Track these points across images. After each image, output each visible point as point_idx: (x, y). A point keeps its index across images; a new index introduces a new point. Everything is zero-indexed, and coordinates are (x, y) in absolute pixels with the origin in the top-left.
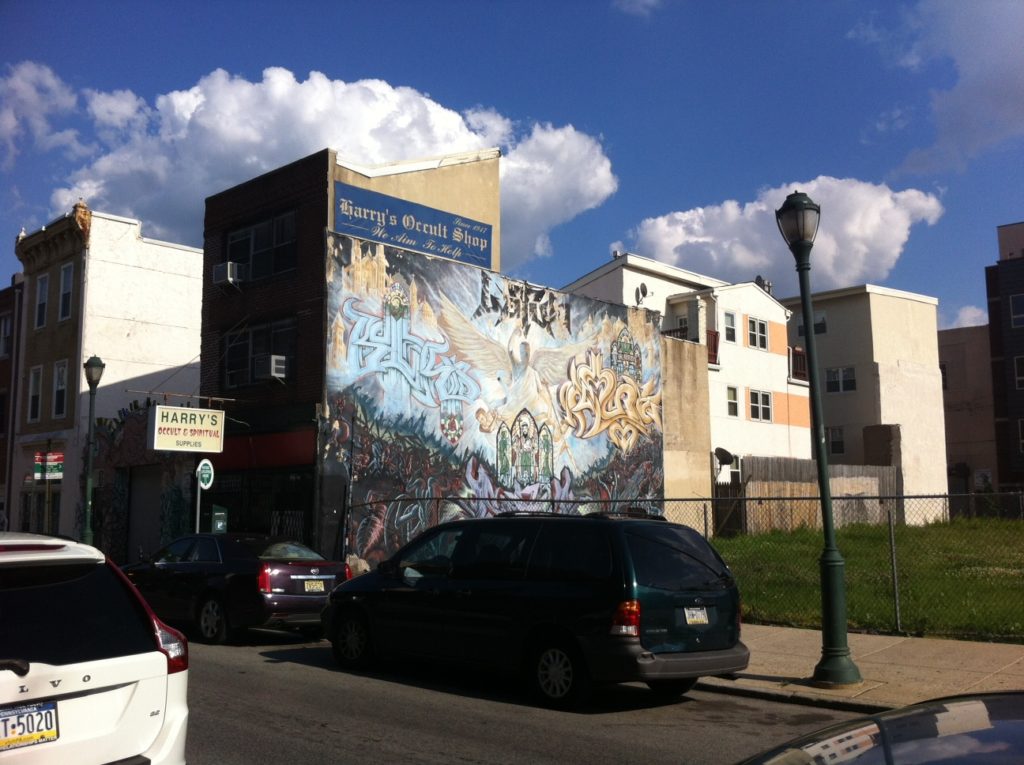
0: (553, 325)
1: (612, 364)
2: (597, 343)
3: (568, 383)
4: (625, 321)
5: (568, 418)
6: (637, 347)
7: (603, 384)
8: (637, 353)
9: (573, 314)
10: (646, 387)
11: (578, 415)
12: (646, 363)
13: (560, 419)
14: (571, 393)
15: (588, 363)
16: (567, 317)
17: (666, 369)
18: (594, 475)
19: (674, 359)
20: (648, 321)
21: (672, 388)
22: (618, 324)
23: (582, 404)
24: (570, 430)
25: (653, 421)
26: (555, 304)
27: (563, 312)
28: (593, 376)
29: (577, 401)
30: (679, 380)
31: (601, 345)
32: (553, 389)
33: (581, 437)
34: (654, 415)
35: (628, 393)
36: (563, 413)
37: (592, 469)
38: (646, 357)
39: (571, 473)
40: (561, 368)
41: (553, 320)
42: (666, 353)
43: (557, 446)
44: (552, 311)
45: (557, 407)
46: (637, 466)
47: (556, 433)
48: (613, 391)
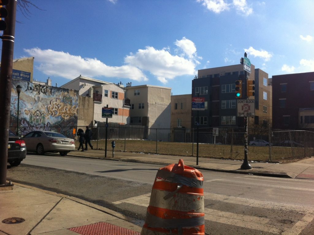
0: (46, 93)
1: (63, 101)
2: (59, 97)
3: (51, 105)
4: (68, 92)
5: (50, 112)
6: (71, 98)
7: (61, 106)
8: (71, 99)
9: (52, 91)
10: (73, 106)
11: (52, 112)
12: (74, 102)
13: (47, 113)
14: (51, 107)
15: (56, 101)
16: (51, 92)
17: (80, 103)
18: (57, 124)
19: (82, 101)
20: (75, 92)
21: (81, 107)
22: (66, 93)
23: (54, 110)
24: (50, 115)
25: (75, 114)
26: (48, 89)
27: (50, 90)
28: (58, 104)
29: (53, 109)
30: (84, 105)
31: (60, 97)
32: (46, 106)
33: (53, 116)
34: (75, 112)
35: (68, 108)
36: (48, 111)
37: (56, 123)
38: (74, 100)
39: (50, 124)
40: (49, 102)
41: (47, 92)
42: (80, 99)
43: (46, 118)
44: (47, 90)
45: (47, 110)
46: (69, 123)
47: (46, 115)
48: (63, 107)
